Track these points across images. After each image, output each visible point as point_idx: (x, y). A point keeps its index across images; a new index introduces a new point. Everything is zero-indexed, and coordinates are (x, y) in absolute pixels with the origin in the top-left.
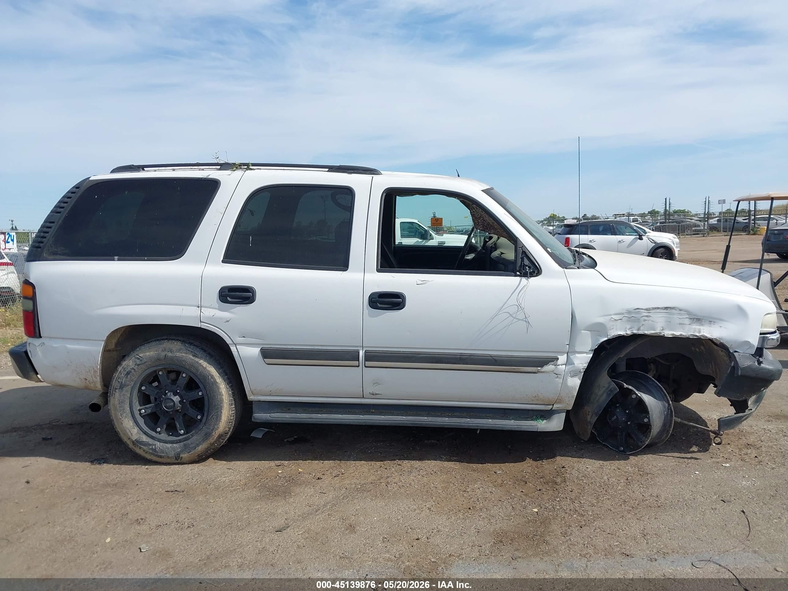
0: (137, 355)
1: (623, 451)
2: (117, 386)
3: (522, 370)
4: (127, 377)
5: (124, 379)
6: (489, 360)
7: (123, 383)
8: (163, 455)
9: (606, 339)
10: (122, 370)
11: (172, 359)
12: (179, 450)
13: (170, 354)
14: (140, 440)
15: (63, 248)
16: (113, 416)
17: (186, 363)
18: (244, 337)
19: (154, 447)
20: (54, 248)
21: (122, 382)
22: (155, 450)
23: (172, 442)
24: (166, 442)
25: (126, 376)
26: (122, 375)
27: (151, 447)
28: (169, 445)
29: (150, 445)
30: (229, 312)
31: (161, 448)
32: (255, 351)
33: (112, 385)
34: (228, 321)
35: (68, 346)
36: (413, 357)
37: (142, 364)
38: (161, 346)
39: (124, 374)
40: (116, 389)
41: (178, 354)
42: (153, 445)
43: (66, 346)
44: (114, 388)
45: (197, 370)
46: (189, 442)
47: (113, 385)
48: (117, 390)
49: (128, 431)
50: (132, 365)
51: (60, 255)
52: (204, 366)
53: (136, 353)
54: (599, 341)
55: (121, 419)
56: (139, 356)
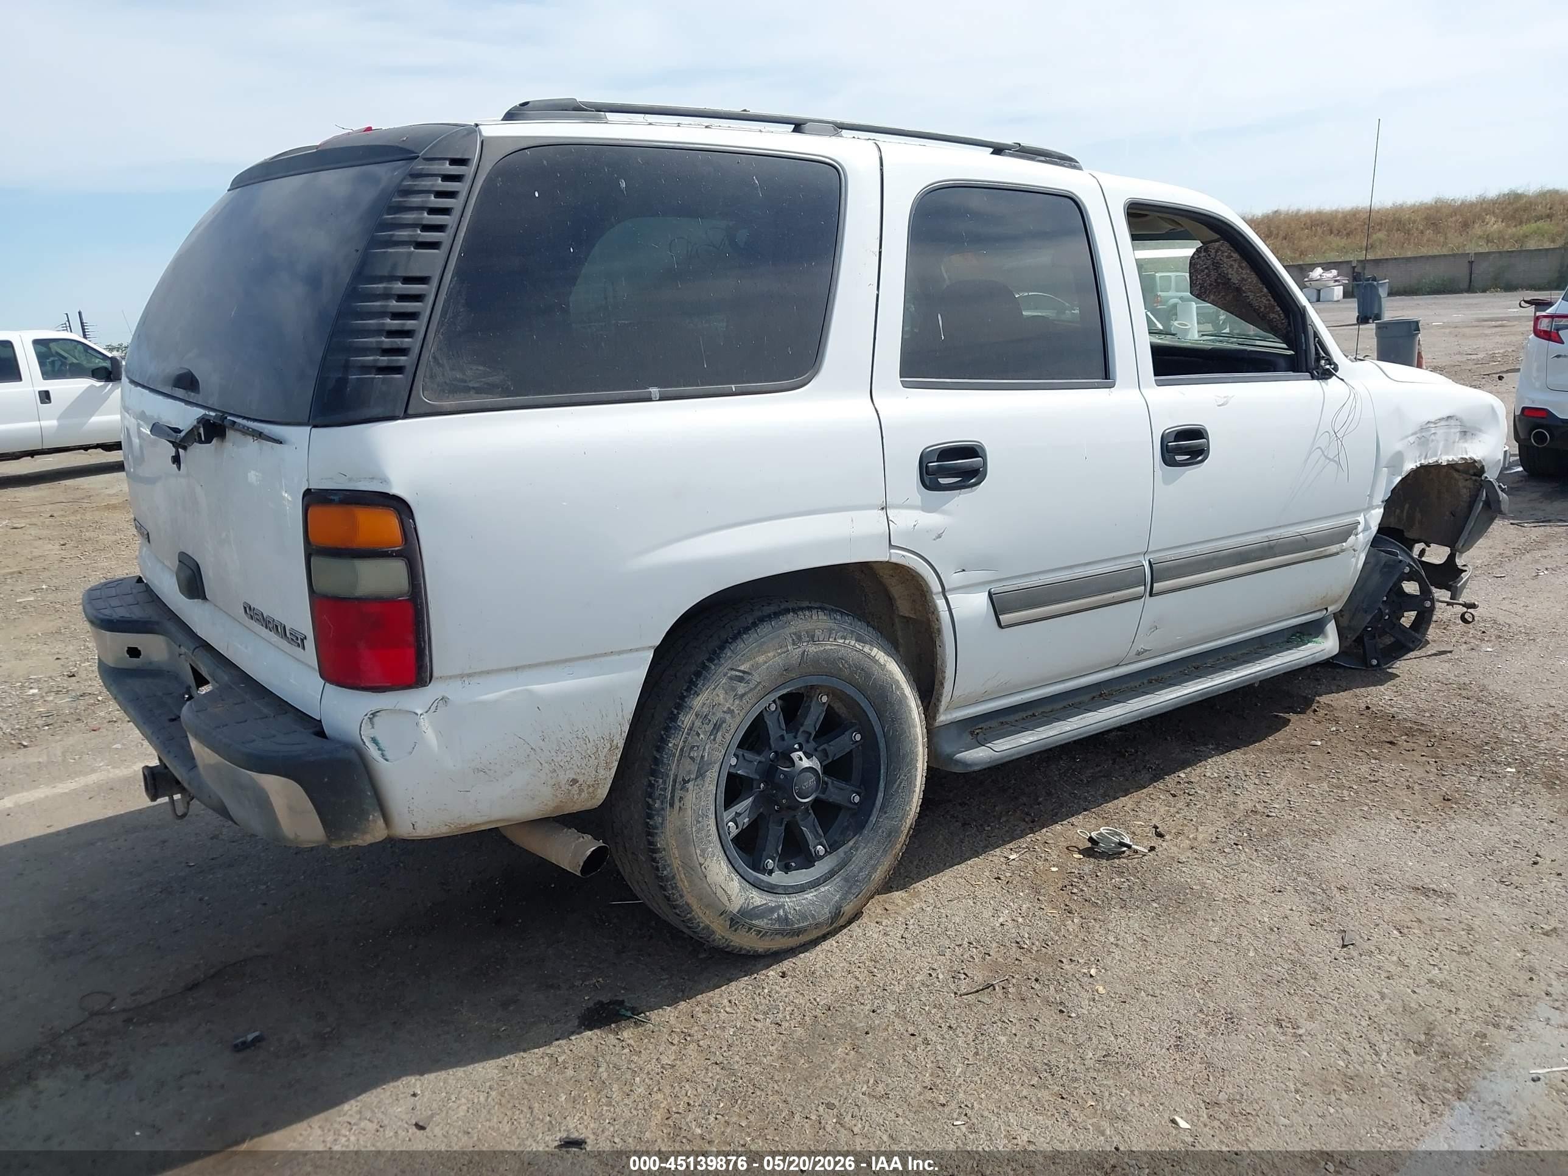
0: (732, 669)
1: (1378, 665)
2: (689, 772)
3: (1328, 553)
4: (714, 740)
5: (707, 748)
6: (1297, 542)
7: (706, 759)
8: (806, 924)
9: (1400, 478)
10: (698, 723)
11: (816, 661)
12: (837, 897)
13: (812, 649)
14: (751, 907)
15: (481, 368)
16: (676, 863)
17: (846, 662)
18: (964, 570)
19: (781, 912)
20: (452, 369)
21: (702, 757)
22: (786, 920)
23: (815, 884)
24: (801, 889)
25: (712, 737)
26: (702, 736)
27: (776, 915)
28: (810, 895)
29: (772, 910)
30: (944, 513)
31: (797, 908)
32: (980, 600)
33: (668, 776)
34: (939, 536)
35: (537, 688)
36: (1214, 558)
37: (751, 690)
38: (787, 631)
39: (705, 732)
40: (685, 782)
41: (829, 646)
42: (779, 907)
43: (530, 692)
44: (679, 779)
45: (868, 675)
46: (852, 867)
47: (672, 774)
48: (690, 785)
49: (719, 892)
50: (726, 700)
51: (479, 391)
52: (882, 661)
53: (728, 664)
54: (1393, 482)
55: (701, 865)
56: (740, 671)
